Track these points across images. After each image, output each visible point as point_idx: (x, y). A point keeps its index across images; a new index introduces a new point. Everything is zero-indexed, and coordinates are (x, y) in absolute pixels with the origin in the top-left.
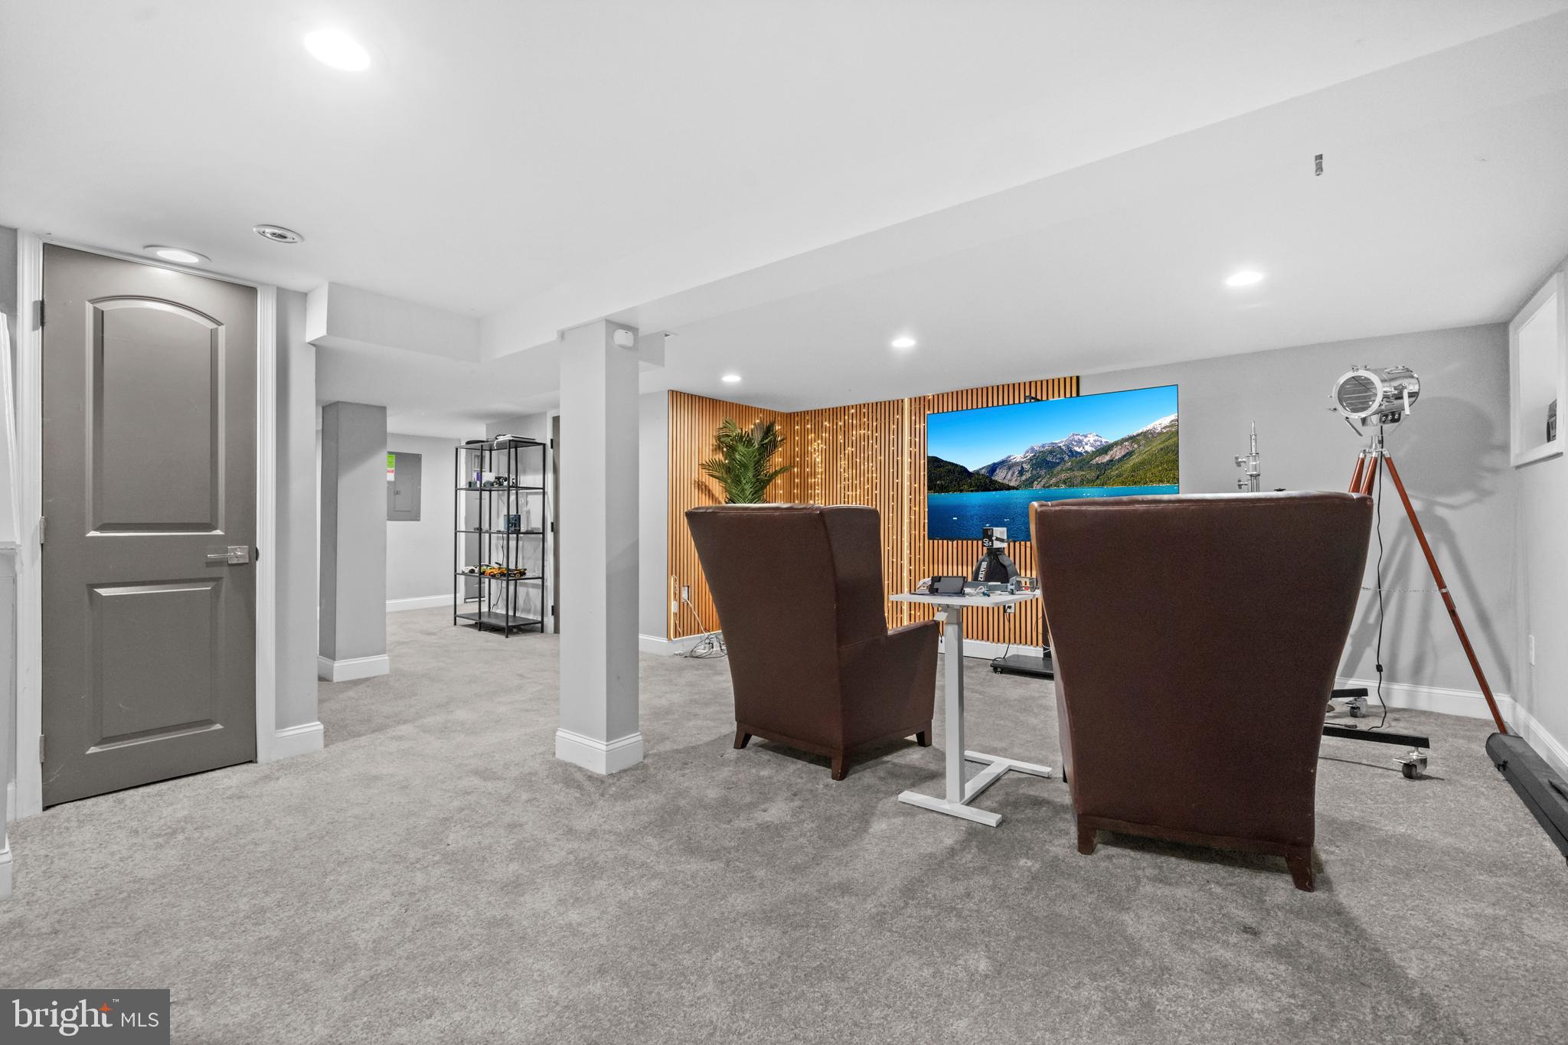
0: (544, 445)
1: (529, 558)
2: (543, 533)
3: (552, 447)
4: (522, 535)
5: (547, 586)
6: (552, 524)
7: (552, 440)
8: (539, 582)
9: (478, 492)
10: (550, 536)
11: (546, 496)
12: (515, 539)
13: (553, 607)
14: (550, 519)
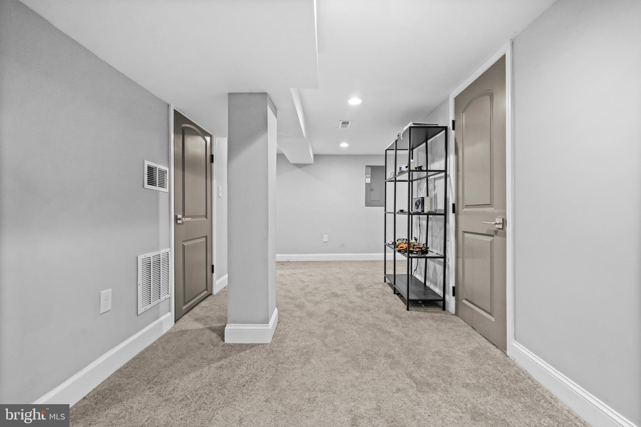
0: (446, 128)
1: (436, 237)
2: (445, 214)
3: (454, 129)
4: (431, 216)
5: (449, 265)
6: (454, 205)
7: (453, 122)
8: (442, 260)
9: (394, 183)
10: (451, 217)
11: (448, 179)
12: (426, 219)
13: (454, 288)
14: (451, 201)
